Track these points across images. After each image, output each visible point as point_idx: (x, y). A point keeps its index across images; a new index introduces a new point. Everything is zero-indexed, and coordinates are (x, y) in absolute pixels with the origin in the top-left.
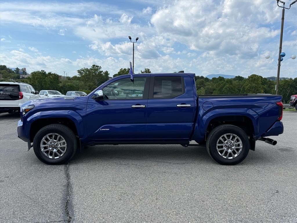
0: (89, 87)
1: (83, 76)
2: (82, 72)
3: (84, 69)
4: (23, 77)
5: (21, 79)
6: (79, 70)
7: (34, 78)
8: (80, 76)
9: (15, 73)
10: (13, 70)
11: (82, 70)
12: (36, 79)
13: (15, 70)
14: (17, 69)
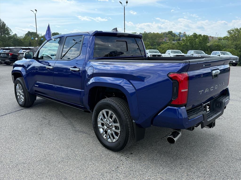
0: (236, 45)
1: (232, 36)
2: (232, 32)
3: (234, 29)
4: (183, 39)
5: (181, 41)
6: (228, 31)
7: (187, 40)
8: (229, 36)
9: (178, 37)
10: (177, 34)
11: (232, 30)
12: (188, 40)
13: (178, 34)
14: (180, 33)
